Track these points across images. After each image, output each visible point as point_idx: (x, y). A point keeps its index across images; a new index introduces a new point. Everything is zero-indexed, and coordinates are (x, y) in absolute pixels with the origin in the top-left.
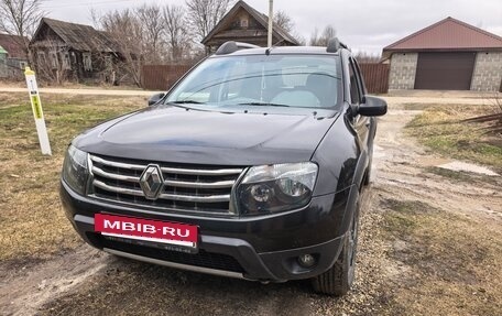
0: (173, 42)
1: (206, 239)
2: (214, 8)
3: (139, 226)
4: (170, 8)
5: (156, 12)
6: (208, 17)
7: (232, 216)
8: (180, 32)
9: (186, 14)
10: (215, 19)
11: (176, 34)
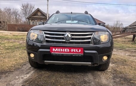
0: (16, 18)
1: (86, 51)
2: (29, 10)
3: (64, 49)
4: (15, 9)
5: (10, 10)
6: (27, 12)
7: (91, 45)
8: (18, 16)
9: (20, 11)
10: (29, 13)
11: (16, 16)
